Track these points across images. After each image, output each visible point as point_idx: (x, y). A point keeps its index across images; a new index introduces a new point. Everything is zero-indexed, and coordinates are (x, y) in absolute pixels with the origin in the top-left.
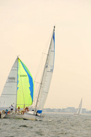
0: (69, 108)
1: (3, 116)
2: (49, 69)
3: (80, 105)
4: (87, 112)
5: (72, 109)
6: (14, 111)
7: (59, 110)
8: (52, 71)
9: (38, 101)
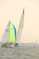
0: (31, 43)
1: (4, 46)
2: (21, 26)
3: (36, 42)
5: (33, 43)
6: (8, 44)
7: (27, 44)
8: (23, 27)
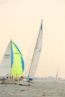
1: (1, 82)
2: (38, 50)
4: (62, 81)
6: (9, 79)
8: (40, 51)
9: (30, 72)
